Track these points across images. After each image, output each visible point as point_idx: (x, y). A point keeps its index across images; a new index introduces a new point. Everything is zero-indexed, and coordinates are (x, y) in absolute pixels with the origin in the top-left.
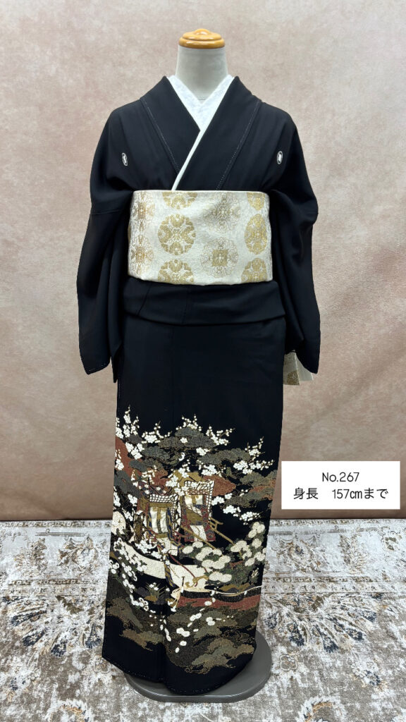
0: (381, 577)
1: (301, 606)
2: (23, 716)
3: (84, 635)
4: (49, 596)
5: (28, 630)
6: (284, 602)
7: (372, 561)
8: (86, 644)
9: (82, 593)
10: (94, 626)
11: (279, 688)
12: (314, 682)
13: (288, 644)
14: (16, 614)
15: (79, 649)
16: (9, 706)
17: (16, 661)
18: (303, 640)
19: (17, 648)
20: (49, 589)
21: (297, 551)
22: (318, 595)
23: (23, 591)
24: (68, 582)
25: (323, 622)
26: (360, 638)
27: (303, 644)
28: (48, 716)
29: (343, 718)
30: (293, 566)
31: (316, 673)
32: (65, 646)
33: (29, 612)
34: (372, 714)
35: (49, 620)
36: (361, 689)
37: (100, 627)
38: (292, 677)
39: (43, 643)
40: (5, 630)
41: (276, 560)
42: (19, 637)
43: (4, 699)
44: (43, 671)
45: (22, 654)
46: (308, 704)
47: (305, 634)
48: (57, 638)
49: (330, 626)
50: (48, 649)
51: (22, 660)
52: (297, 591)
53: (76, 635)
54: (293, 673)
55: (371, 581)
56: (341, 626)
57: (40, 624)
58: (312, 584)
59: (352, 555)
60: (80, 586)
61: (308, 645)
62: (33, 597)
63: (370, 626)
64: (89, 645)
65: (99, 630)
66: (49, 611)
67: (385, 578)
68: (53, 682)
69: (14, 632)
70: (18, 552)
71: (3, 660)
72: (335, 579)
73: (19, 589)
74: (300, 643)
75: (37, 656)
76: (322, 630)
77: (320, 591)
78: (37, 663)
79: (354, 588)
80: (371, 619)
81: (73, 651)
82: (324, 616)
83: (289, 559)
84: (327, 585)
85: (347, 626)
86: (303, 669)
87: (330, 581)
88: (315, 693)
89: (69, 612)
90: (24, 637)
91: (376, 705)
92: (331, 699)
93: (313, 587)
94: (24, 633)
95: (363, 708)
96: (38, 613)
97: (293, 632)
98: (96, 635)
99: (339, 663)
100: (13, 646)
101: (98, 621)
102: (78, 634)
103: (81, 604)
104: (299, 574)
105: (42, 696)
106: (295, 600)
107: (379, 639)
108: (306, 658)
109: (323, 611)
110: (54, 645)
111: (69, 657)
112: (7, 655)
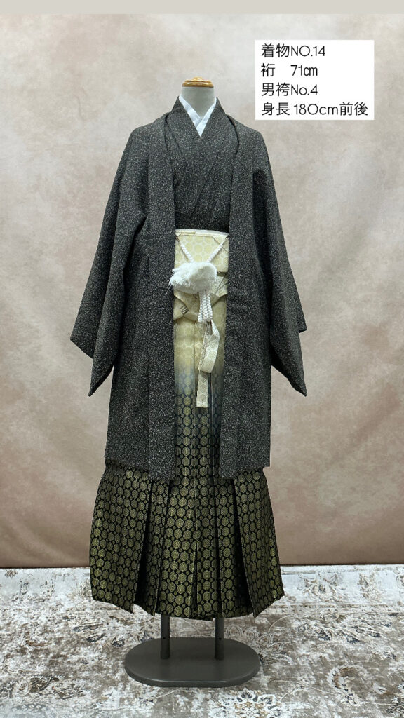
0: (397, 604)
1: (326, 620)
2: (97, 677)
5: (89, 634)
6: (310, 618)
7: (388, 596)
10: (146, 632)
11: (310, 661)
12: (341, 659)
13: (316, 640)
14: (77, 625)
16: (83, 671)
17: (83, 650)
19: (82, 643)
21: (320, 590)
23: (79, 614)
26: (378, 635)
28: (118, 676)
29: (365, 675)
30: (317, 598)
31: (341, 653)
32: (124, 643)
33: (88, 625)
34: (389, 673)
35: (106, 628)
36: (380, 661)
37: (152, 633)
38: (321, 657)
40: (69, 634)
41: (302, 596)
42: (82, 638)
43: (78, 668)
44: (108, 654)
45: (88, 646)
46: (335, 670)
47: (331, 635)
48: (115, 639)
49: (354, 631)
54: (322, 654)
55: (387, 606)
56: (362, 630)
57: (100, 632)
58: (336, 608)
59: (369, 592)
61: (333, 640)
63: (386, 629)
65: (150, 634)
66: (105, 625)
67: (400, 604)
68: (118, 660)
69: (77, 635)
70: (69, 592)
71: (73, 649)
73: (77, 612)
75: (101, 647)
76: (345, 633)
77: (342, 612)
78: (101, 650)
80: (387, 626)
81: (130, 644)
82: (346, 624)
83: (313, 595)
85: (366, 630)
86: (330, 652)
87: (351, 607)
88: (341, 664)
89: (122, 625)
91: (392, 668)
92: (354, 666)
93: (336, 610)
95: (382, 670)
99: (360, 649)
100: (78, 642)
101: (149, 629)
104: (322, 604)
105: (110, 667)
107: (393, 636)
108: (333, 646)
111: (128, 647)
112: (75, 647)
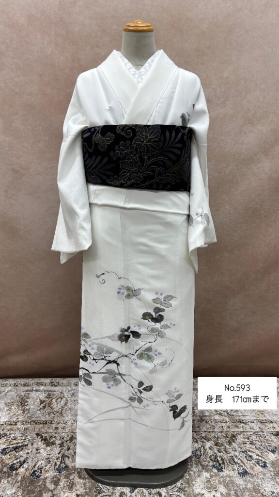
3: (56, 463)
4: (31, 433)
8: (57, 470)
9: (55, 431)
15: (51, 474)
18: (222, 468)
20: (31, 428)
22: (232, 433)
24: (45, 423)
25: (236, 453)
27: (222, 471)
39: (24, 469)
50: (28, 474)
51: (8, 482)
52: (216, 430)
53: (49, 463)
60: (54, 426)
62: (18, 435)
64: (59, 470)
72: (245, 421)
74: (220, 470)
79: (259, 428)
84: (239, 425)
90: (10, 464)
94: (10, 461)
96: (21, 446)
97: (214, 461)
98: (65, 463)
102: (51, 462)
103: (54, 439)
106: (215, 436)
109: (236, 445)
110: (32, 471)
